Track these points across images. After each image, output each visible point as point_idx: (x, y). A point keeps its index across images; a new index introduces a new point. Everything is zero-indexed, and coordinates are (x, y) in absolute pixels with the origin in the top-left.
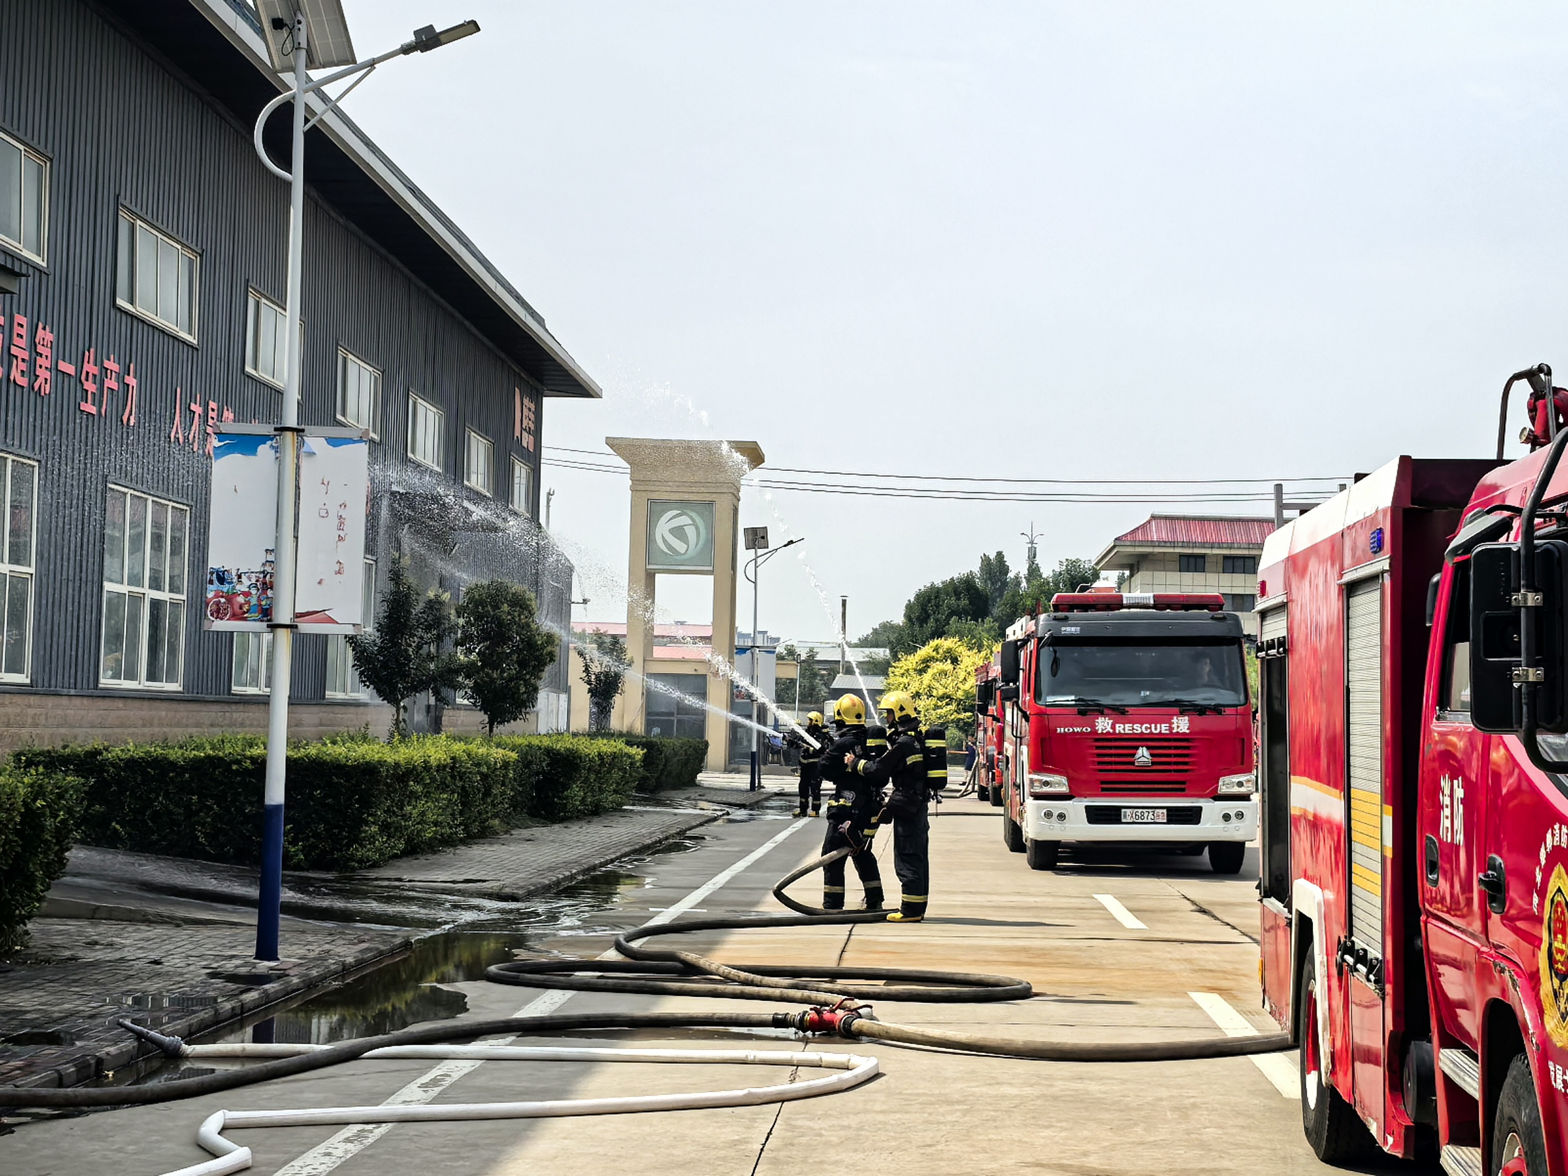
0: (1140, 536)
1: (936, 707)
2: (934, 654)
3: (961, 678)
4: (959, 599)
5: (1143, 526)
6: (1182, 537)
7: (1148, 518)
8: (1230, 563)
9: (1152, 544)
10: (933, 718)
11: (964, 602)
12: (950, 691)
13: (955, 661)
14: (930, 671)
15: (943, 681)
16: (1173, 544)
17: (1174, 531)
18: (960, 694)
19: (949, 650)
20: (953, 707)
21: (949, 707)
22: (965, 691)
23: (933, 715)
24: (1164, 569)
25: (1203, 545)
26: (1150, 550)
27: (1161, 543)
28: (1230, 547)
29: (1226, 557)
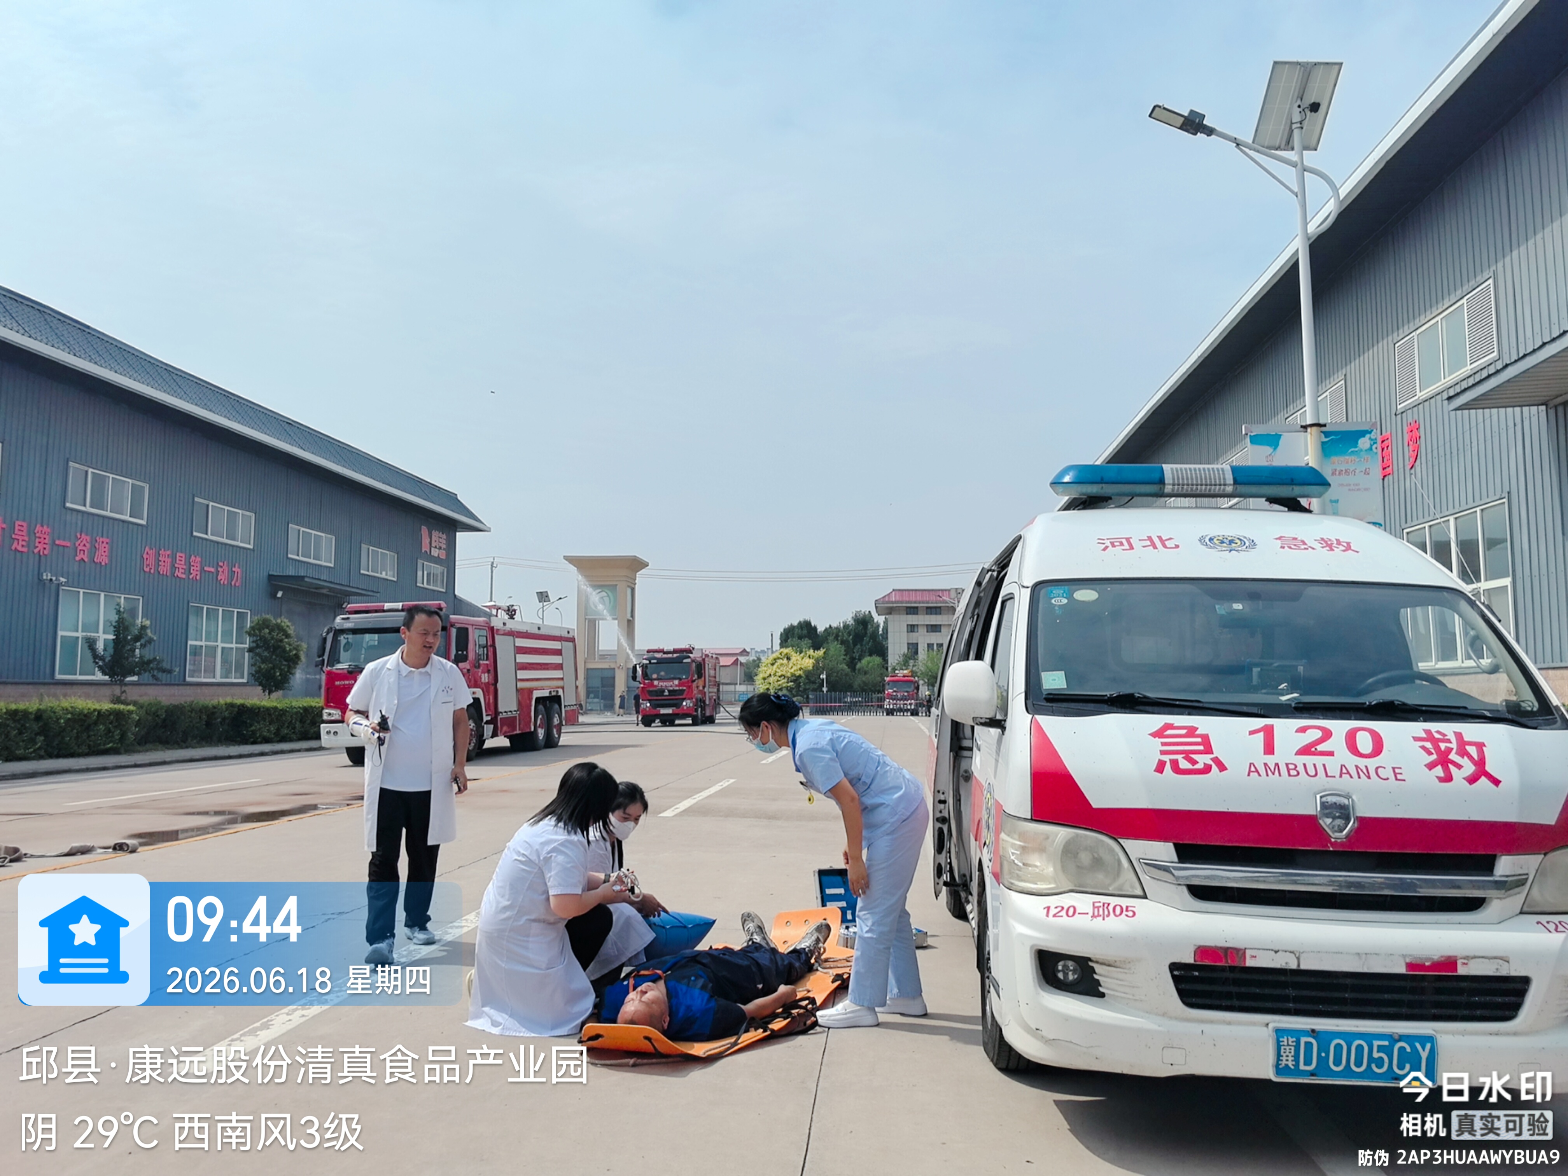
0: (887, 599)
1: (778, 681)
2: (780, 656)
3: (790, 667)
4: (802, 630)
5: (889, 594)
6: (906, 599)
7: (891, 590)
8: (929, 610)
9: (892, 602)
10: (776, 686)
11: (805, 632)
12: (784, 673)
13: (789, 659)
14: (776, 664)
15: (782, 669)
16: (902, 602)
17: (902, 596)
18: (789, 675)
19: (787, 654)
20: (786, 680)
21: (783, 681)
22: (791, 673)
23: (776, 684)
24: (899, 614)
25: (915, 602)
26: (891, 605)
27: (896, 602)
28: (928, 603)
29: (927, 608)
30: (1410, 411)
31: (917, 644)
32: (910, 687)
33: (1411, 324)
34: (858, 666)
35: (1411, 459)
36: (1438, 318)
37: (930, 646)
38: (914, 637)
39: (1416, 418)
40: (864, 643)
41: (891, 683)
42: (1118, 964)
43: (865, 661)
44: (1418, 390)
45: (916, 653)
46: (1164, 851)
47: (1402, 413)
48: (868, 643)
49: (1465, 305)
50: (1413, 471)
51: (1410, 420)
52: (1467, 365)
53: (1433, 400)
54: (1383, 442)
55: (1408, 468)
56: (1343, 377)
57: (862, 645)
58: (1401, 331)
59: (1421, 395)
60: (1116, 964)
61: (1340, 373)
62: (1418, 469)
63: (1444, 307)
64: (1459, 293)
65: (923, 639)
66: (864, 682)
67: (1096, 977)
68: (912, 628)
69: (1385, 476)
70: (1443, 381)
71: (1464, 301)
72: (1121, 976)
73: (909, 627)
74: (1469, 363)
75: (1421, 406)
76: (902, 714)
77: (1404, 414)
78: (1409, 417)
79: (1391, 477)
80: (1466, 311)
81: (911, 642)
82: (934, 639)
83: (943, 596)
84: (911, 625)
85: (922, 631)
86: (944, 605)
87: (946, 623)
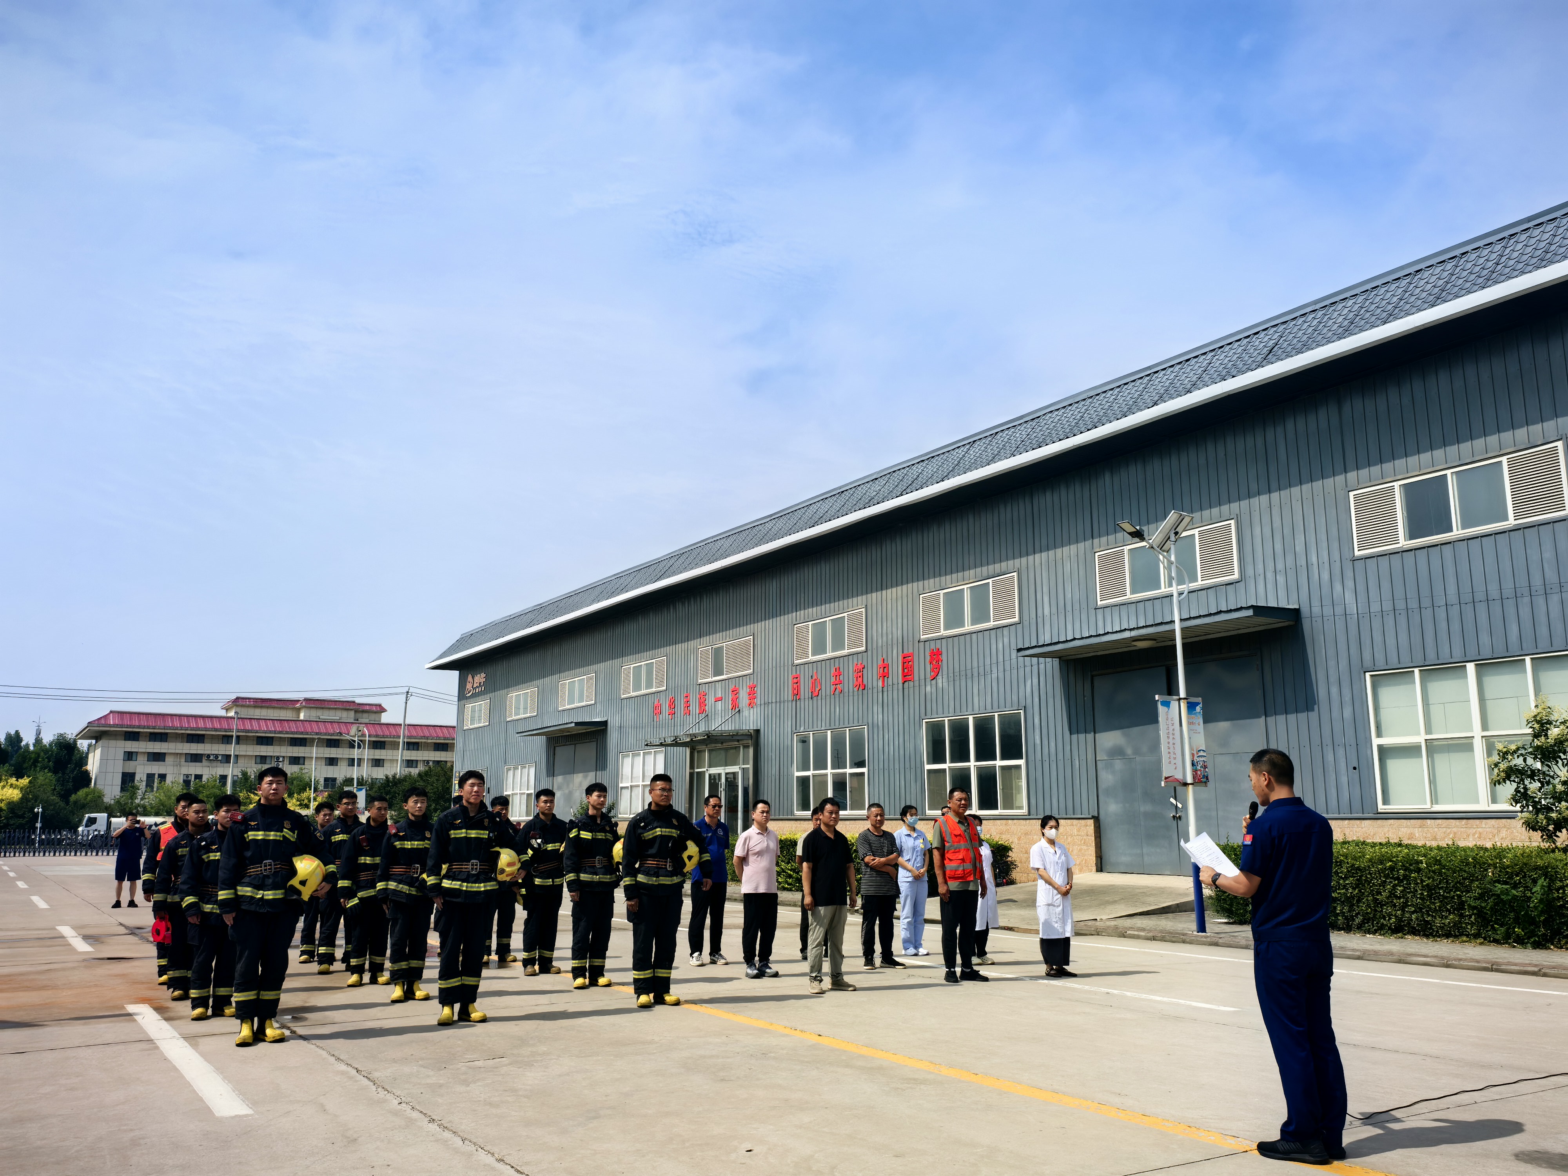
0: (101, 722)
5: (105, 716)
8: (153, 736)
9: (110, 726)
16: (120, 726)
17: (122, 719)
24: (116, 740)
26: (108, 729)
27: (114, 726)
28: (153, 728)
30: (934, 641)
31: (135, 773)
34: (73, 798)
35: (932, 674)
36: (965, 587)
39: (939, 645)
43: (82, 793)
44: (942, 629)
45: (134, 783)
47: (924, 642)
49: (991, 584)
51: (932, 648)
53: (956, 638)
54: (904, 657)
55: (928, 679)
56: (863, 605)
58: (926, 583)
59: (945, 632)
62: (940, 681)
63: (971, 581)
65: (142, 770)
68: (130, 756)
69: (904, 682)
70: (967, 628)
71: (990, 581)
73: (127, 754)
75: (944, 640)
77: (927, 643)
78: (932, 646)
79: (911, 683)
81: (127, 771)
82: (156, 768)
83: (172, 721)
84: (129, 752)
85: (142, 759)
86: (173, 731)
87: (173, 751)
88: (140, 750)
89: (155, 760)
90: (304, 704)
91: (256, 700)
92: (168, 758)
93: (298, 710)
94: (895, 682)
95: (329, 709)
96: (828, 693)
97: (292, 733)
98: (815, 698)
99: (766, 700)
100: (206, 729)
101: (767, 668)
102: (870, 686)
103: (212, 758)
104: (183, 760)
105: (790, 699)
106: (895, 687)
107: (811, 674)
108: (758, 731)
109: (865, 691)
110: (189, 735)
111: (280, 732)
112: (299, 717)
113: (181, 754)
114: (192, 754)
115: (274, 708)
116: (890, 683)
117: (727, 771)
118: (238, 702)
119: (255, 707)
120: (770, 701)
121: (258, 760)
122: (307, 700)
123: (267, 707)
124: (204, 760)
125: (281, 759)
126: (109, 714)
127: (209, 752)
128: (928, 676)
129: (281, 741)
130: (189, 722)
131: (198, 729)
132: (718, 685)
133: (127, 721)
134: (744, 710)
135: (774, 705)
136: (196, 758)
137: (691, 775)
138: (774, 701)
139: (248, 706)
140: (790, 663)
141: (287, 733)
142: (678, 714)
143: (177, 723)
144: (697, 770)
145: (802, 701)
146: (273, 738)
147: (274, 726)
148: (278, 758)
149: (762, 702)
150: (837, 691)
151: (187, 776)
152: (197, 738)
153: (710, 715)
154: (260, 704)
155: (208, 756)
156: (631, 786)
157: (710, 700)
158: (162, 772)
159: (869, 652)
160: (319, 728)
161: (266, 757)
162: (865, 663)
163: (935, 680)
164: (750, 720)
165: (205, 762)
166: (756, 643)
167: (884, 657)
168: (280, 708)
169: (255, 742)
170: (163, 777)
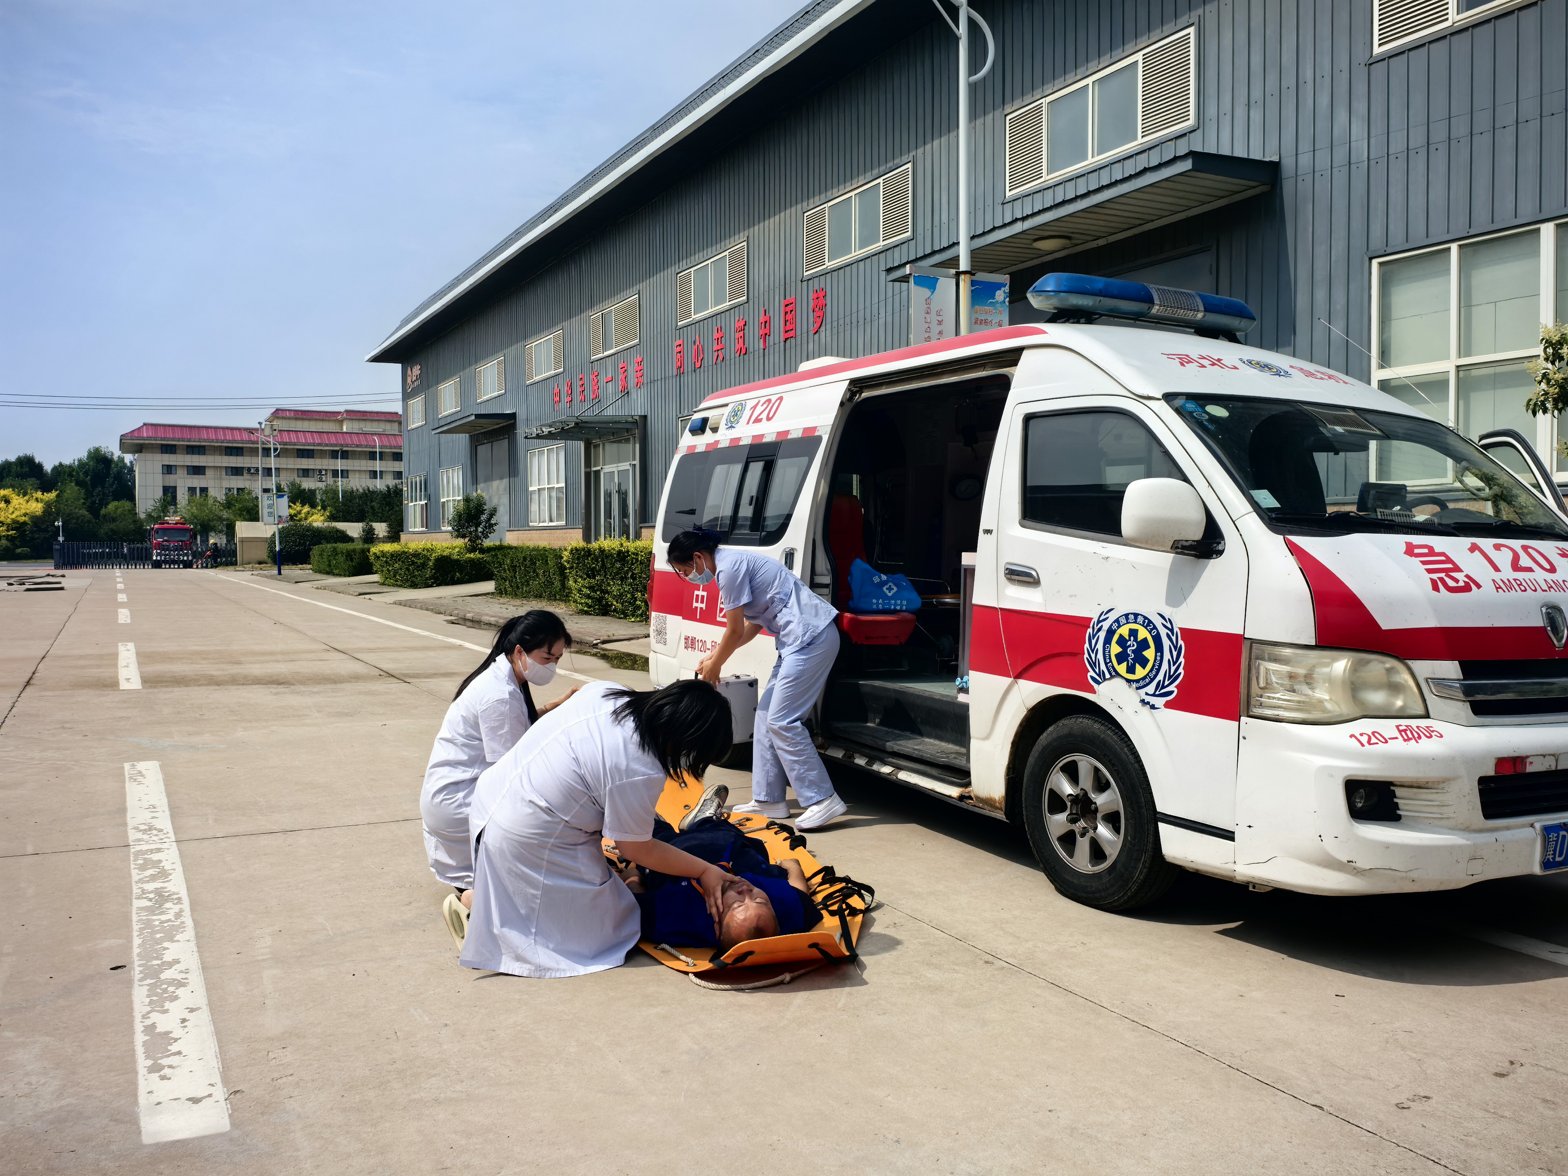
0: (135, 434)
3: (11, 511)
5: (139, 428)
6: (161, 435)
8: (190, 449)
9: (143, 438)
16: (155, 439)
17: (156, 432)
18: (9, 521)
24: (152, 453)
25: (173, 440)
26: (142, 442)
27: (148, 438)
28: (189, 441)
29: (188, 446)
30: (818, 278)
31: (176, 487)
32: (184, 536)
33: (823, 196)
34: (103, 511)
35: (815, 325)
36: (852, 194)
37: (192, 490)
38: (171, 480)
39: (822, 286)
40: (107, 485)
41: (160, 531)
42: (1430, 785)
43: (112, 506)
44: (826, 260)
45: (174, 497)
46: (1450, 669)
47: (808, 280)
48: (112, 485)
49: (881, 185)
50: (817, 335)
51: (816, 287)
52: (879, 241)
53: (842, 271)
54: (786, 306)
55: (811, 333)
56: (745, 238)
57: (103, 488)
58: (811, 201)
59: (830, 264)
60: (1427, 786)
61: (742, 234)
62: (823, 335)
63: (860, 184)
64: (875, 172)
65: (183, 483)
66: (112, 530)
67: (1396, 800)
68: (169, 469)
69: (786, 339)
70: (853, 254)
71: (880, 180)
72: (1430, 797)
73: (165, 468)
74: (881, 239)
75: (829, 276)
76: (176, 567)
77: (811, 282)
78: (816, 284)
79: (793, 340)
80: (882, 191)
81: (167, 484)
82: (197, 482)
83: (208, 434)
84: (168, 466)
85: (181, 473)
86: (209, 444)
87: (212, 465)
88: (178, 464)
89: (195, 473)
90: (345, 415)
91: (296, 411)
92: (208, 472)
93: (341, 422)
94: (777, 341)
95: (373, 420)
96: (710, 363)
97: (332, 445)
98: (698, 371)
99: (652, 378)
100: (242, 442)
101: (652, 336)
102: (751, 350)
103: (252, 471)
104: (224, 473)
105: (675, 374)
106: (777, 346)
107: (693, 339)
108: (645, 417)
109: (746, 356)
110: (227, 448)
111: (319, 445)
112: (342, 429)
113: (221, 467)
114: (232, 467)
115: (316, 420)
116: (772, 343)
117: (620, 468)
118: (278, 414)
119: (296, 419)
120: (656, 379)
121: (301, 473)
122: (348, 412)
123: (310, 420)
124: (245, 474)
125: (324, 472)
126: (142, 427)
127: (249, 466)
128: (811, 328)
129: (322, 454)
130: (225, 435)
131: (234, 441)
132: (609, 360)
133: (161, 433)
134: (632, 392)
135: (659, 382)
136: (237, 471)
137: (588, 475)
138: (659, 378)
139: (289, 418)
140: (674, 327)
141: (327, 445)
142: (575, 402)
143: (212, 436)
144: (594, 469)
145: (686, 374)
146: (313, 450)
147: (313, 439)
148: (320, 471)
149: (649, 381)
150: (720, 358)
151: (230, 490)
152: (236, 451)
153: (602, 400)
154: (300, 416)
155: (249, 469)
156: (539, 490)
157: (603, 379)
158: (204, 485)
159: (751, 302)
160: (359, 440)
161: (308, 470)
162: (746, 319)
163: (818, 334)
164: (637, 405)
165: (246, 476)
166: (641, 303)
167: (767, 307)
168: (322, 420)
169: (296, 455)
170: (204, 490)
